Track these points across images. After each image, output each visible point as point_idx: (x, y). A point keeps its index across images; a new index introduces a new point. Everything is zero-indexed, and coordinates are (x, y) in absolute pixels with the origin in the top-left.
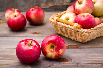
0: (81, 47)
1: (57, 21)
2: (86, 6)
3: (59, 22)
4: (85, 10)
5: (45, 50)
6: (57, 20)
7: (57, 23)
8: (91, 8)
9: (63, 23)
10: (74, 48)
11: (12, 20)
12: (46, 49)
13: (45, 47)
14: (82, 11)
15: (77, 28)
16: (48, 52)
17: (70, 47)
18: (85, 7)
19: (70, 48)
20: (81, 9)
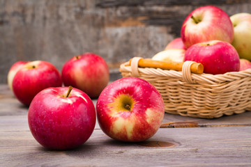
0: (204, 124)
1: (139, 67)
2: (213, 26)
3: (144, 68)
4: (211, 35)
5: (108, 113)
6: (141, 64)
7: (139, 72)
8: (226, 30)
9: (156, 68)
10: (187, 126)
11: (24, 75)
12: (109, 111)
13: (106, 106)
14: (204, 37)
15: (192, 72)
16: (116, 119)
17: (175, 125)
18: (209, 28)
19: (177, 127)
20: (201, 33)
